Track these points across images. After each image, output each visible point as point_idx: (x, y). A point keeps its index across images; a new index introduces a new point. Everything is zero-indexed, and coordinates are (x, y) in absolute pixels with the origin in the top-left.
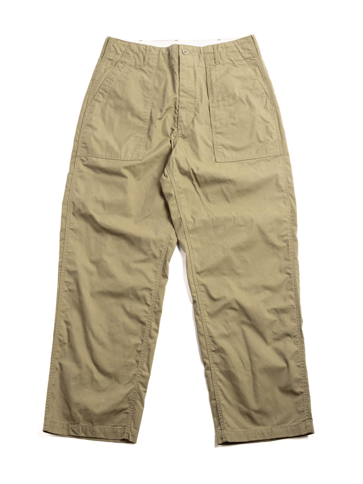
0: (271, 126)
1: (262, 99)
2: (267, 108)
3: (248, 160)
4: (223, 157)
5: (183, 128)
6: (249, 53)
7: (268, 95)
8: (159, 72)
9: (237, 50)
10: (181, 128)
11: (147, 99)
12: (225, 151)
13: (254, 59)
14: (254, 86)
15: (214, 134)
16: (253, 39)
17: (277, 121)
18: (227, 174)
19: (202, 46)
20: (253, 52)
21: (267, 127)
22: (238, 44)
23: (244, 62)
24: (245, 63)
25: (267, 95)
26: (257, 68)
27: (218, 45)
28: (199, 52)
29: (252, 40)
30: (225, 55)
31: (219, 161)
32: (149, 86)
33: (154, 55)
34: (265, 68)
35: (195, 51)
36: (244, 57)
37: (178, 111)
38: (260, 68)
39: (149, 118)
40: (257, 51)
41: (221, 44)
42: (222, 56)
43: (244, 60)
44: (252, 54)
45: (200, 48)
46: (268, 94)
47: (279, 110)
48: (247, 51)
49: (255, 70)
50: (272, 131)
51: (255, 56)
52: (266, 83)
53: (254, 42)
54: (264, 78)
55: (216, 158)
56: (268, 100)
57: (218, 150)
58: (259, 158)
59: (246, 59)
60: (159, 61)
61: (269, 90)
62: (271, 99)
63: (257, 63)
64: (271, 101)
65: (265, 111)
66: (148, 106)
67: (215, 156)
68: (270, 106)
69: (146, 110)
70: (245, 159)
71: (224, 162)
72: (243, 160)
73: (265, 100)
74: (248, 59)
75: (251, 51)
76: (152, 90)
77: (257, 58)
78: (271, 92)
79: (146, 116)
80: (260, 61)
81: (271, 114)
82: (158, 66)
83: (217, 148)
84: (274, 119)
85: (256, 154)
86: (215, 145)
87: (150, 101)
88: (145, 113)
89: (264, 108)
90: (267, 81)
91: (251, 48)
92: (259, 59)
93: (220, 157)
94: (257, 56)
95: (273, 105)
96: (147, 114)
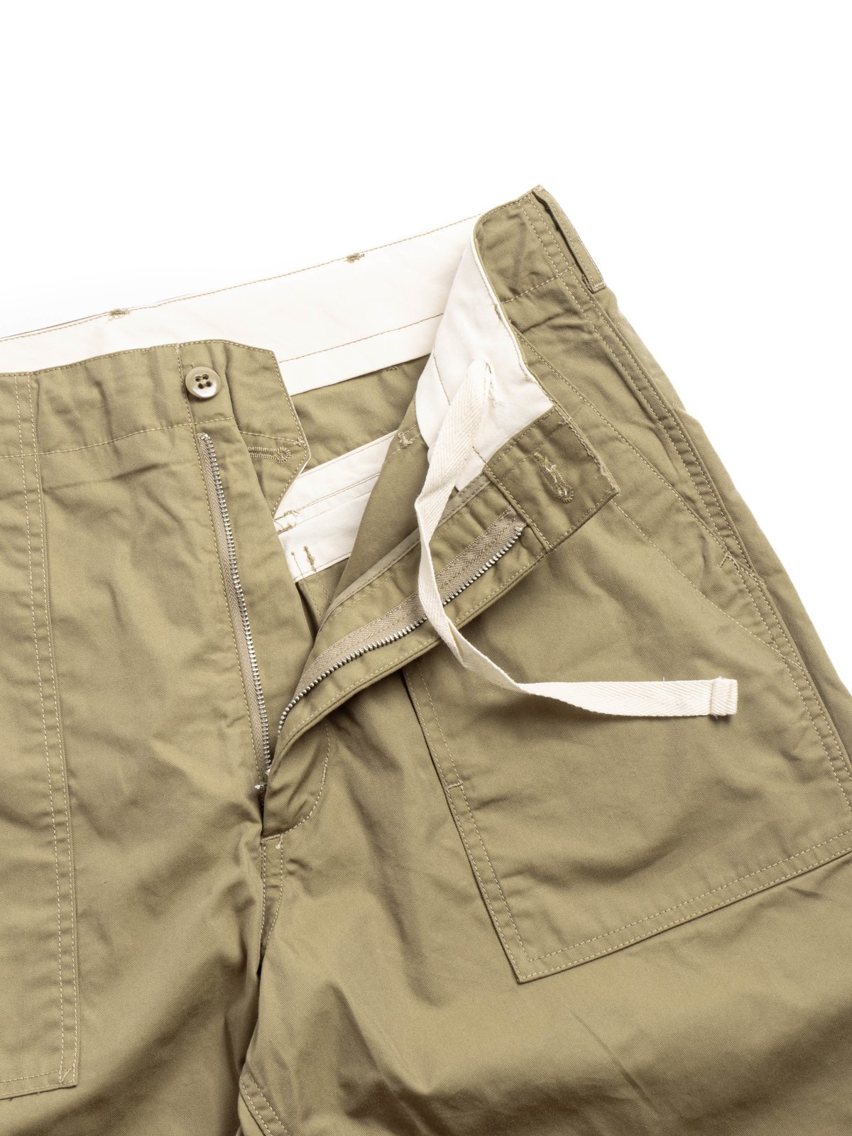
0: (771, 688)
1: (676, 541)
2: (717, 589)
3: (699, 922)
4: (551, 941)
6: (542, 296)
7: (706, 512)
11: (30, 695)
12: (547, 897)
13: (574, 321)
15: (463, 814)
16: (546, 208)
17: (791, 647)
18: (605, 1047)
20: (561, 284)
25: (697, 511)
26: (602, 371)
29: (547, 215)
31: (535, 975)
32: (19, 612)
33: (11, 422)
34: (645, 357)
38: (622, 369)
39: (62, 801)
40: (584, 279)
44: (557, 297)
46: (701, 505)
47: (788, 584)
49: (594, 386)
50: (788, 716)
51: (575, 304)
52: (672, 446)
53: (557, 228)
54: (655, 417)
55: (511, 957)
56: (710, 539)
57: (512, 901)
58: (754, 894)
59: (533, 329)
60: (44, 452)
61: (699, 479)
62: (725, 533)
63: (596, 341)
64: (728, 540)
65: (710, 606)
66: (39, 731)
67: (506, 946)
68: (730, 572)
69: (36, 763)
70: (677, 922)
71: (563, 971)
72: (666, 927)
73: (694, 544)
74: (544, 327)
75: (549, 278)
76: (42, 632)
77: (590, 314)
78: (717, 493)
79: (45, 796)
80: (611, 326)
81: (748, 620)
82: (46, 485)
83: (505, 895)
84: (771, 640)
85: (732, 874)
86: (486, 882)
87: (46, 697)
88: (35, 777)
89: (704, 593)
90: (677, 433)
91: (548, 265)
92: (601, 321)
93: (533, 950)
94: (586, 303)
95: (748, 562)
96: (45, 780)
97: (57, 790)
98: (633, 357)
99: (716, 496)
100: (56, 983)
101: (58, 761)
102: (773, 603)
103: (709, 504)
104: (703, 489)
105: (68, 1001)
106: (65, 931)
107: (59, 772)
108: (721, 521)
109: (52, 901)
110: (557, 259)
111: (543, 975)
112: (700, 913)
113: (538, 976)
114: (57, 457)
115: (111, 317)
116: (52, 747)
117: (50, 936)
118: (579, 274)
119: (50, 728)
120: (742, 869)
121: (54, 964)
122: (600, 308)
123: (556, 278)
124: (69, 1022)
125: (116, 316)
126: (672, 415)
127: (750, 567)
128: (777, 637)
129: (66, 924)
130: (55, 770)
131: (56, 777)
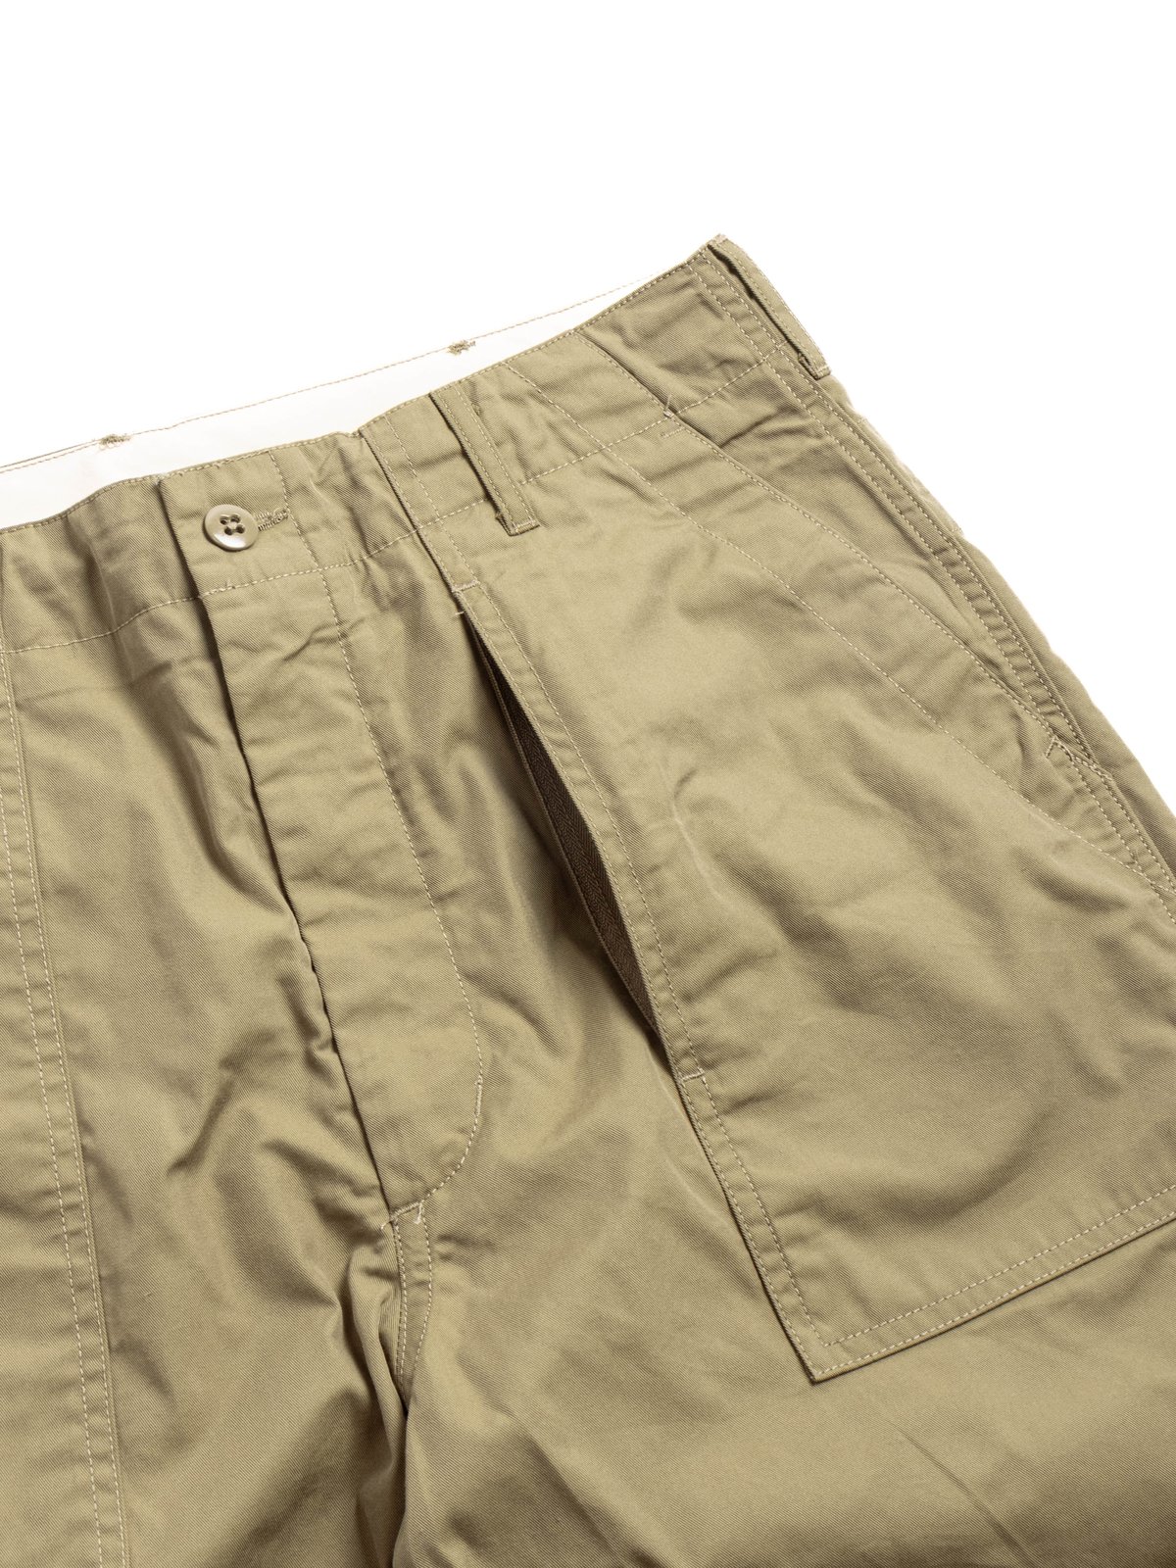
0: (1141, 926)
1: (978, 724)
2: (1045, 789)
3: (1070, 1279)
4: (852, 1313)
5: (430, 1175)
6: (742, 393)
7: (1017, 680)
8: (44, 744)
9: (641, 392)
10: (419, 1184)
11: (14, 1009)
13: (794, 422)
14: (877, 641)
15: (708, 1119)
16: (733, 270)
19: (352, 429)
20: (769, 371)
21: (1110, 947)
22: (629, 345)
23: (724, 471)
24: (740, 478)
25: (1004, 679)
26: (842, 490)
27: (471, 388)
28: (341, 479)
29: (734, 279)
30: (555, 450)
31: (835, 1369)
35: (304, 489)
36: (711, 432)
37: (334, 1044)
38: (872, 485)
40: (804, 362)
41: (496, 369)
42: (537, 460)
43: (715, 458)
44: (765, 389)
45: (332, 442)
46: (1008, 670)
48: (716, 382)
49: (833, 510)
51: (792, 398)
52: (957, 590)
53: (751, 294)
54: (925, 547)
55: (796, 1340)
56: (1027, 718)
57: (793, 1253)
58: (1148, 1233)
59: (735, 442)
60: (15, 648)
61: (1001, 634)
62: (1047, 709)
63: (829, 447)
64: (1054, 719)
65: (1039, 815)
66: (30, 1064)
67: (787, 1323)
68: (1059, 765)
69: (28, 1113)
70: (1038, 1280)
71: (875, 1361)
72: (1022, 1288)
73: (1005, 728)
74: (749, 436)
75: (750, 365)
76: (27, 912)
77: (815, 410)
78: (1031, 651)
79: (46, 1164)
80: (849, 425)
81: (1094, 833)
82: (21, 696)
83: (779, 1243)
84: (1130, 859)
85: (1110, 1205)
86: (751, 1223)
87: (38, 1012)
88: (28, 1135)
89: (1026, 795)
90: (963, 570)
91: (747, 347)
92: (834, 418)
93: (826, 1328)
94: (808, 394)
95: (1085, 750)
96: (44, 1140)
97: (64, 1154)
98: (887, 467)
99: (1030, 656)
100: (83, 1460)
101: (63, 1110)
102: (1128, 807)
103: (1019, 669)
104: (1010, 647)
105: (104, 1487)
106: (91, 1377)
107: (66, 1126)
108: (1041, 692)
109: (67, 1330)
110: (758, 336)
111: (847, 1368)
112: (1071, 1265)
113: (839, 1370)
114: (35, 655)
115: (103, 447)
116: (52, 1088)
117: (67, 1385)
118: (794, 355)
119: (46, 1059)
120: (1125, 1198)
121: (76, 1431)
122: (828, 400)
123: (760, 364)
124: (108, 1520)
125: (111, 445)
126: (954, 545)
127: (1089, 756)
128: (1140, 854)
129: (93, 1365)
130: (58, 1124)
131: (61, 1134)
